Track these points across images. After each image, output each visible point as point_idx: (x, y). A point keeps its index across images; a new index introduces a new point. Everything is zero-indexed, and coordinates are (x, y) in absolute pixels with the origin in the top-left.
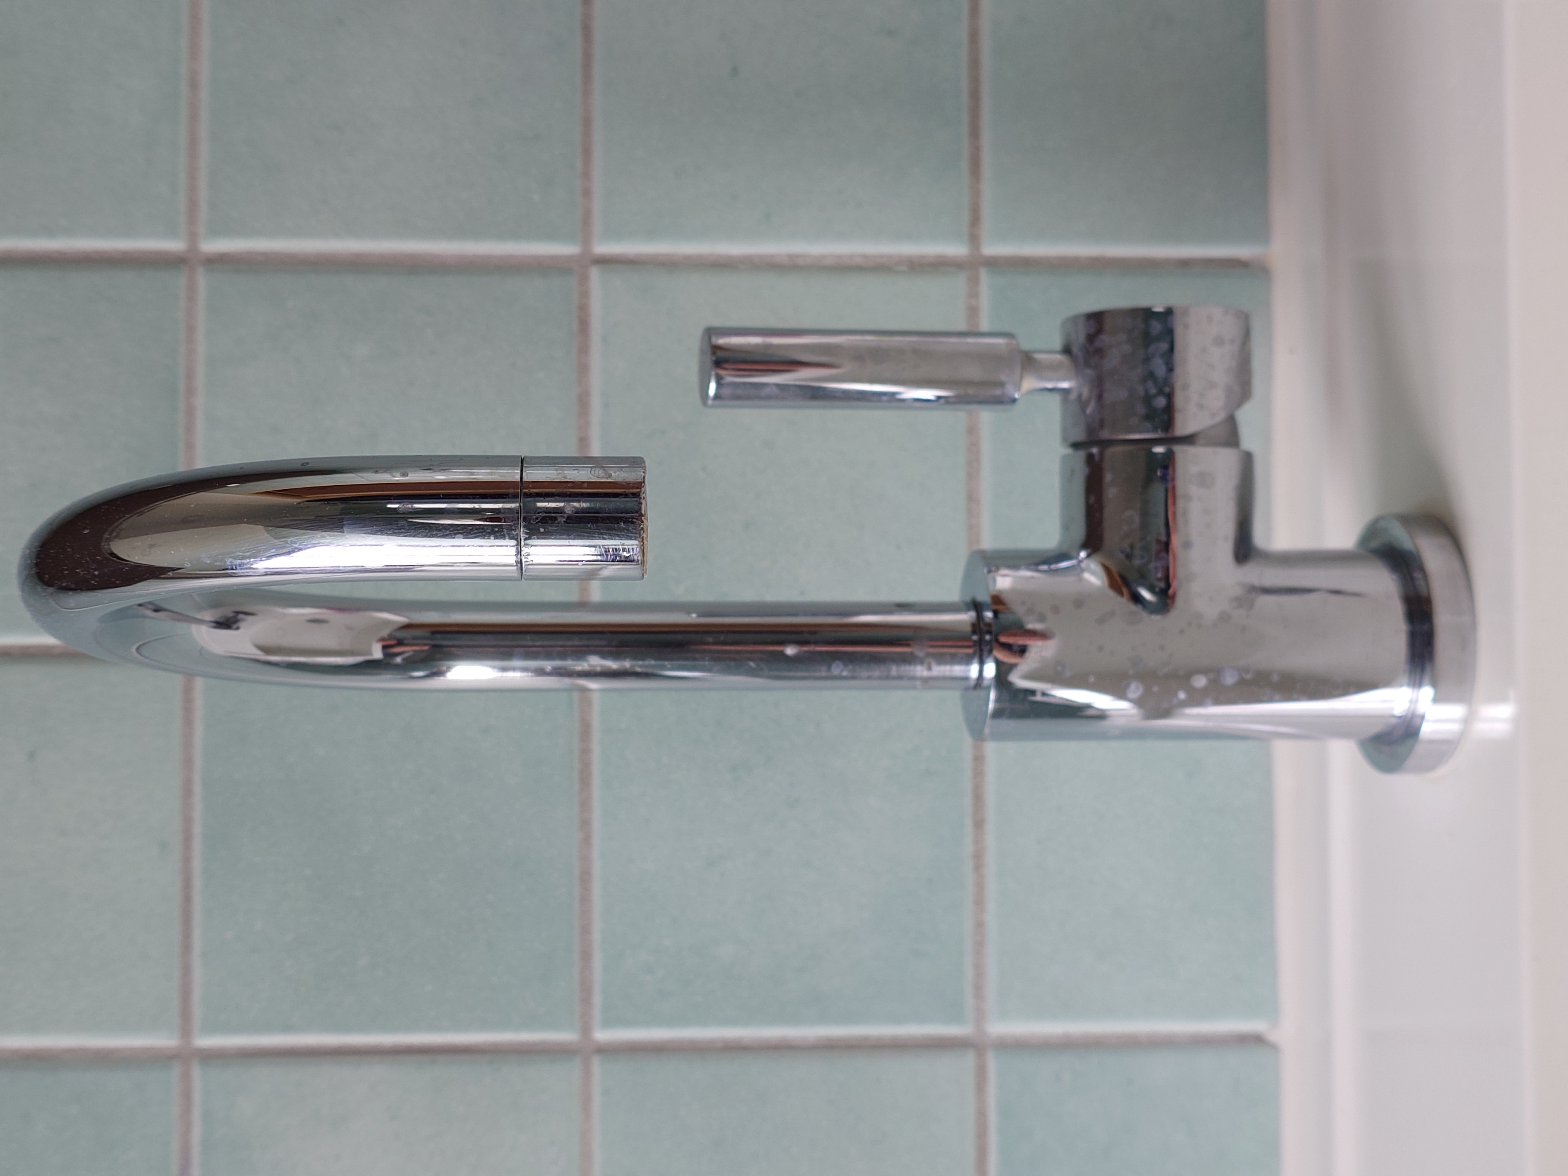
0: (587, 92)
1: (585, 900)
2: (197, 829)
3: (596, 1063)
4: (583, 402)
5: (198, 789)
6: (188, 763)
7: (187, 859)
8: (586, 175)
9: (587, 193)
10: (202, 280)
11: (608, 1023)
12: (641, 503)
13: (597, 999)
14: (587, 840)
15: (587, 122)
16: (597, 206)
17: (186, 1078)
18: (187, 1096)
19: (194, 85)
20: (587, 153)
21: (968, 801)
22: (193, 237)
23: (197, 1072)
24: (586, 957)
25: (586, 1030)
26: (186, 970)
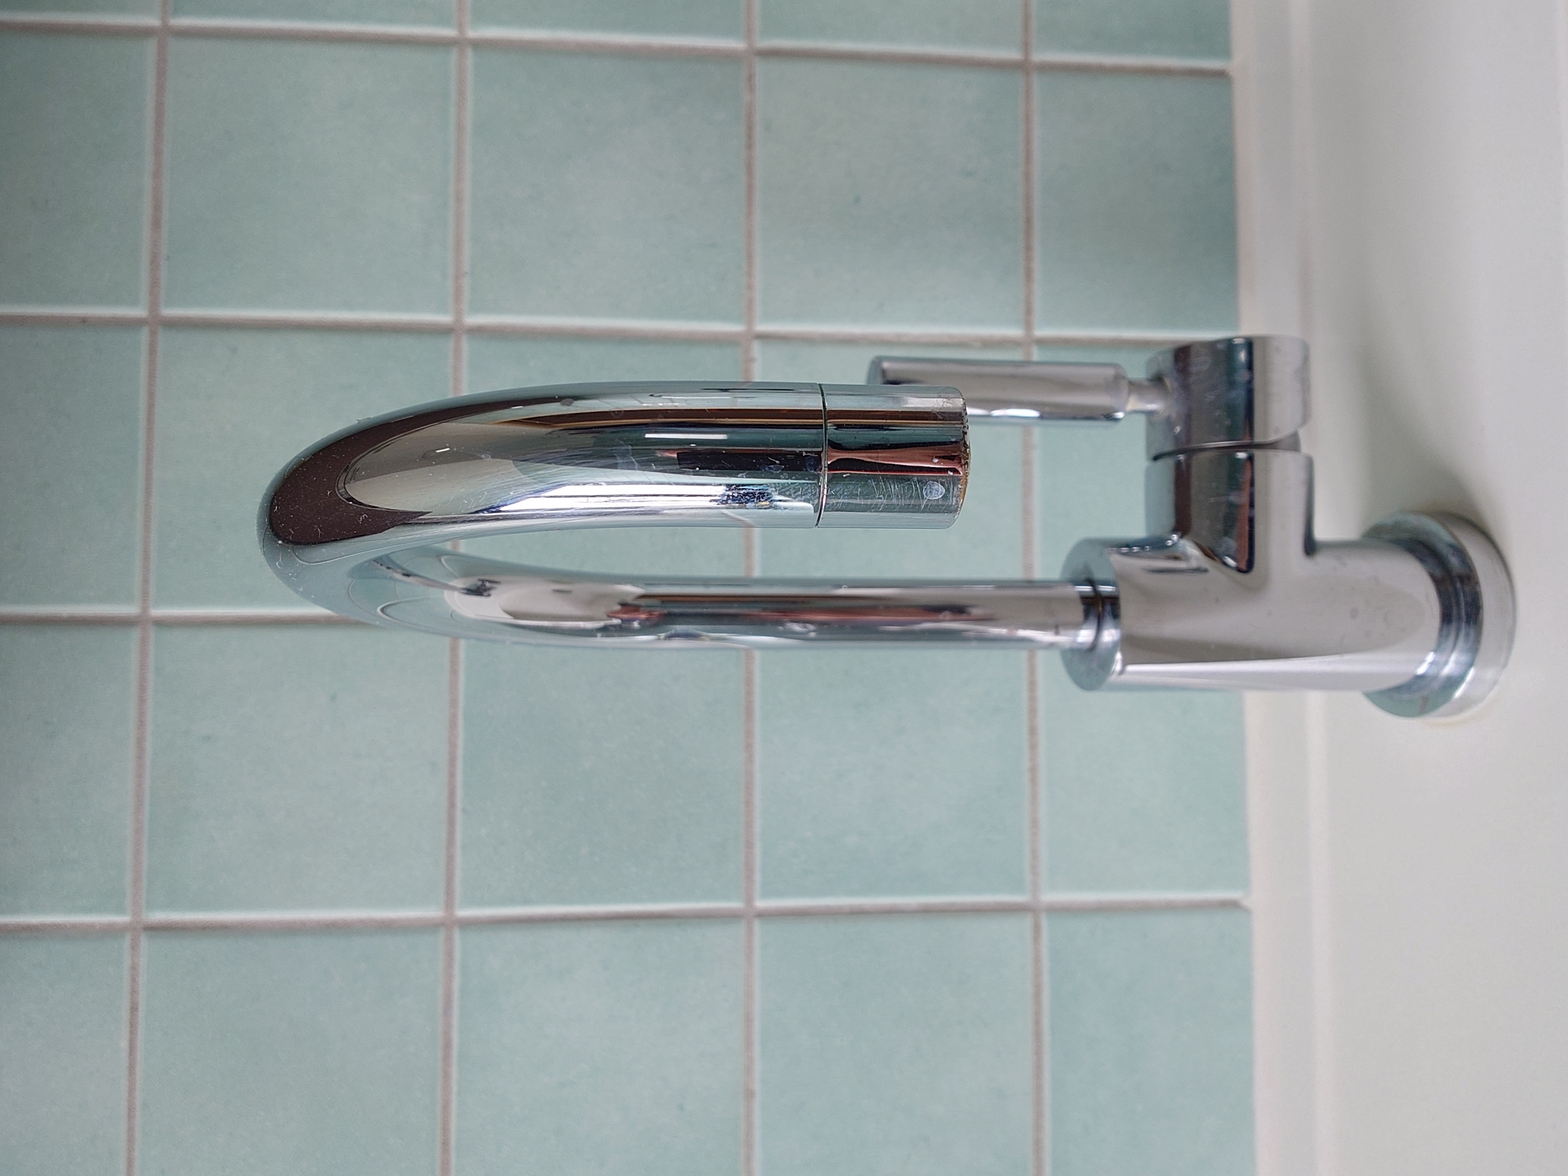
0: (749, 214)
1: (749, 803)
2: (460, 752)
3: (757, 925)
5: (461, 721)
6: (454, 703)
7: (452, 775)
8: (750, 274)
10: (466, 344)
11: (766, 894)
12: (965, 434)
13: (758, 877)
14: (750, 759)
15: (749, 235)
16: (758, 297)
17: (449, 940)
18: (449, 955)
19: (459, 200)
20: (750, 257)
22: (458, 313)
23: (457, 935)
24: (749, 845)
25: (749, 900)
26: (450, 859)
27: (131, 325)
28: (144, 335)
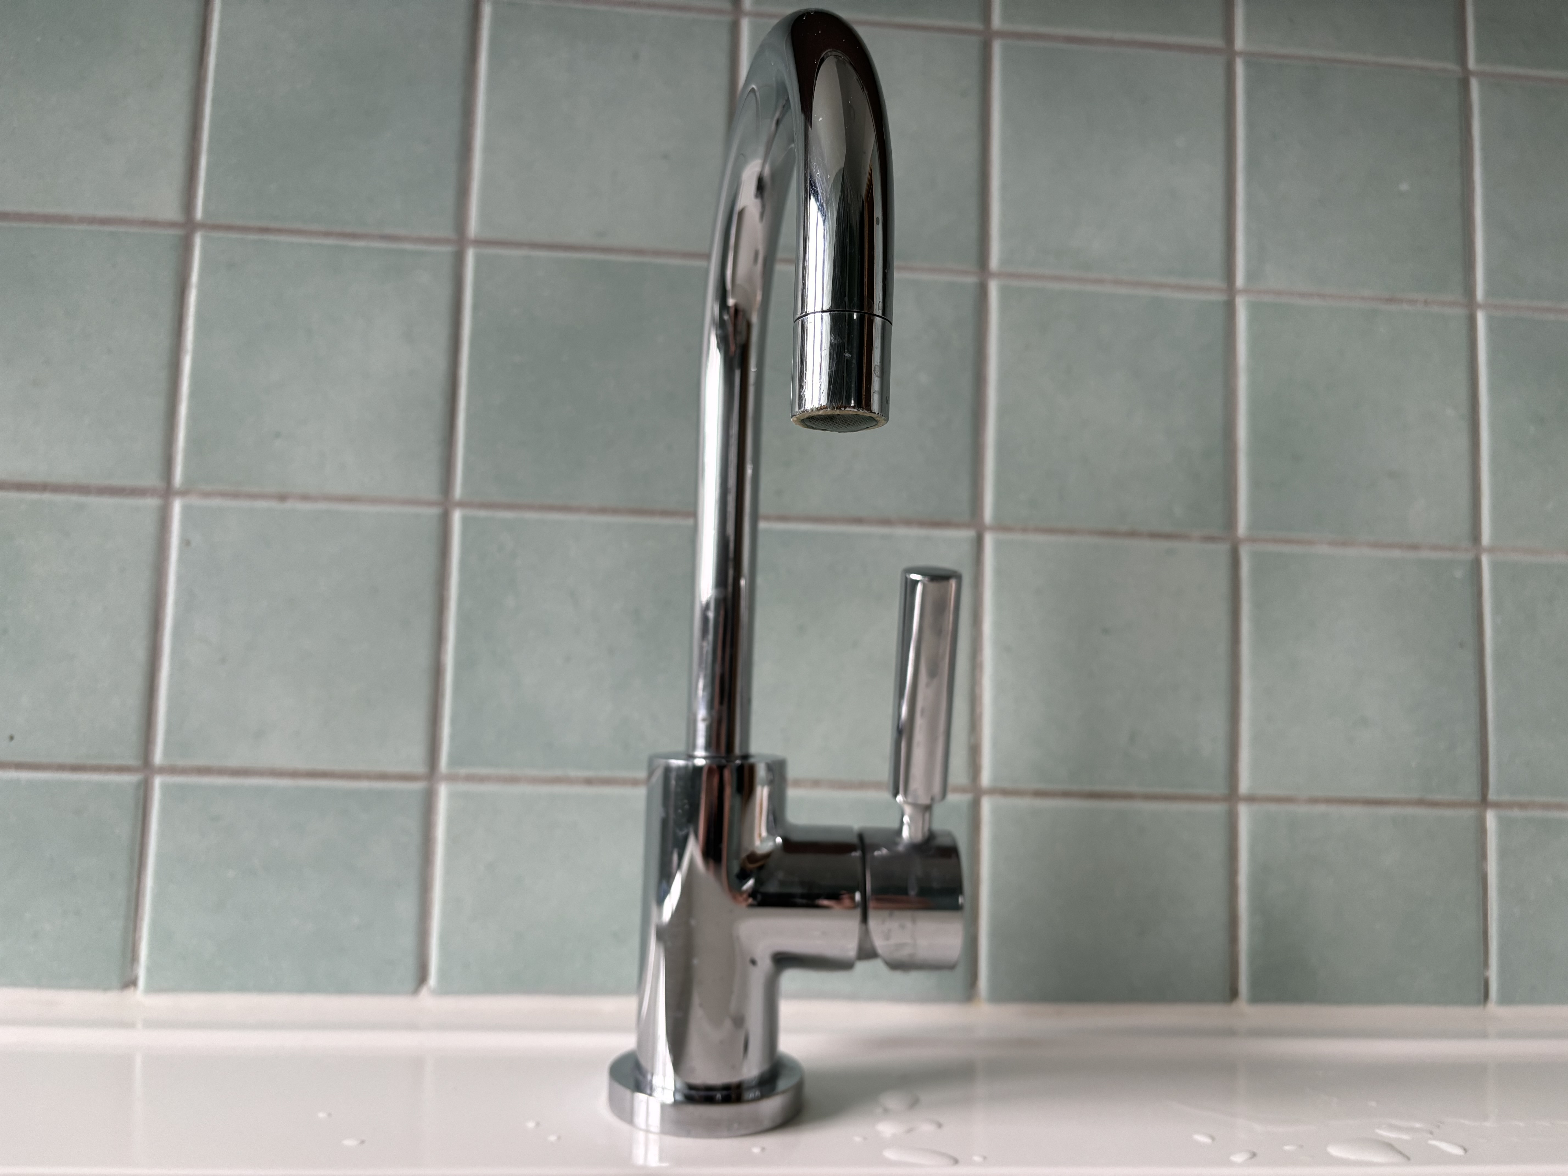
0: (1092, 533)
2: (613, 257)
3: (438, 511)
4: (886, 522)
7: (593, 250)
8: (1037, 530)
9: (1025, 530)
10: (971, 280)
13: (483, 513)
15: (1070, 532)
16: (1017, 537)
17: (447, 242)
18: (434, 241)
19: (1096, 281)
20: (1052, 531)
21: (606, 773)
22: (999, 275)
23: (451, 248)
24: (512, 507)
25: (462, 504)
26: (519, 245)
27: (986, 17)
28: (977, 25)
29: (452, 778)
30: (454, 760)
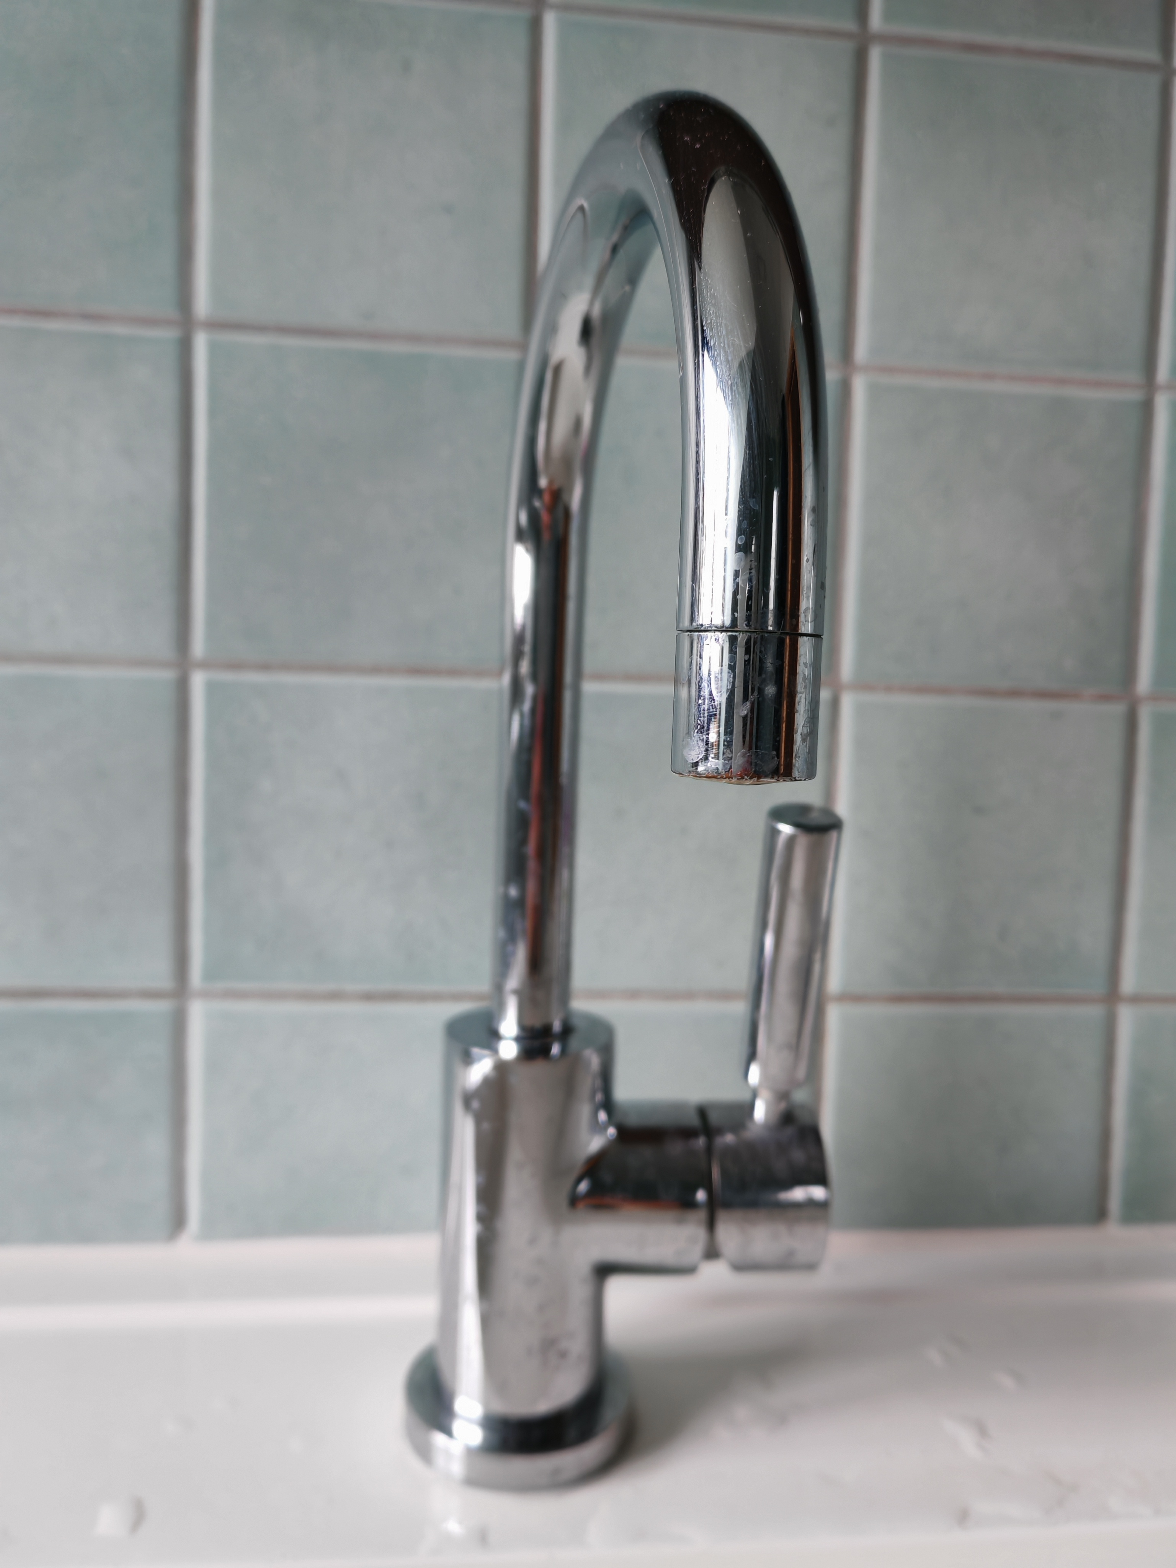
3: (173, 674)
8: (903, 689)
9: (889, 689)
12: (772, 778)
13: (230, 676)
15: (943, 691)
16: (881, 697)
17: (167, 323)
20: (920, 690)
22: (866, 369)
23: (174, 333)
25: (203, 665)
26: (264, 329)
27: (863, 14)
28: (851, 26)
29: (206, 995)
30: (210, 974)
